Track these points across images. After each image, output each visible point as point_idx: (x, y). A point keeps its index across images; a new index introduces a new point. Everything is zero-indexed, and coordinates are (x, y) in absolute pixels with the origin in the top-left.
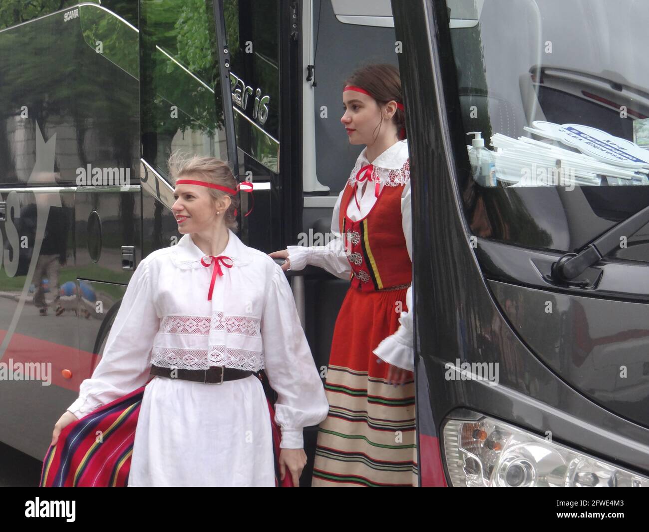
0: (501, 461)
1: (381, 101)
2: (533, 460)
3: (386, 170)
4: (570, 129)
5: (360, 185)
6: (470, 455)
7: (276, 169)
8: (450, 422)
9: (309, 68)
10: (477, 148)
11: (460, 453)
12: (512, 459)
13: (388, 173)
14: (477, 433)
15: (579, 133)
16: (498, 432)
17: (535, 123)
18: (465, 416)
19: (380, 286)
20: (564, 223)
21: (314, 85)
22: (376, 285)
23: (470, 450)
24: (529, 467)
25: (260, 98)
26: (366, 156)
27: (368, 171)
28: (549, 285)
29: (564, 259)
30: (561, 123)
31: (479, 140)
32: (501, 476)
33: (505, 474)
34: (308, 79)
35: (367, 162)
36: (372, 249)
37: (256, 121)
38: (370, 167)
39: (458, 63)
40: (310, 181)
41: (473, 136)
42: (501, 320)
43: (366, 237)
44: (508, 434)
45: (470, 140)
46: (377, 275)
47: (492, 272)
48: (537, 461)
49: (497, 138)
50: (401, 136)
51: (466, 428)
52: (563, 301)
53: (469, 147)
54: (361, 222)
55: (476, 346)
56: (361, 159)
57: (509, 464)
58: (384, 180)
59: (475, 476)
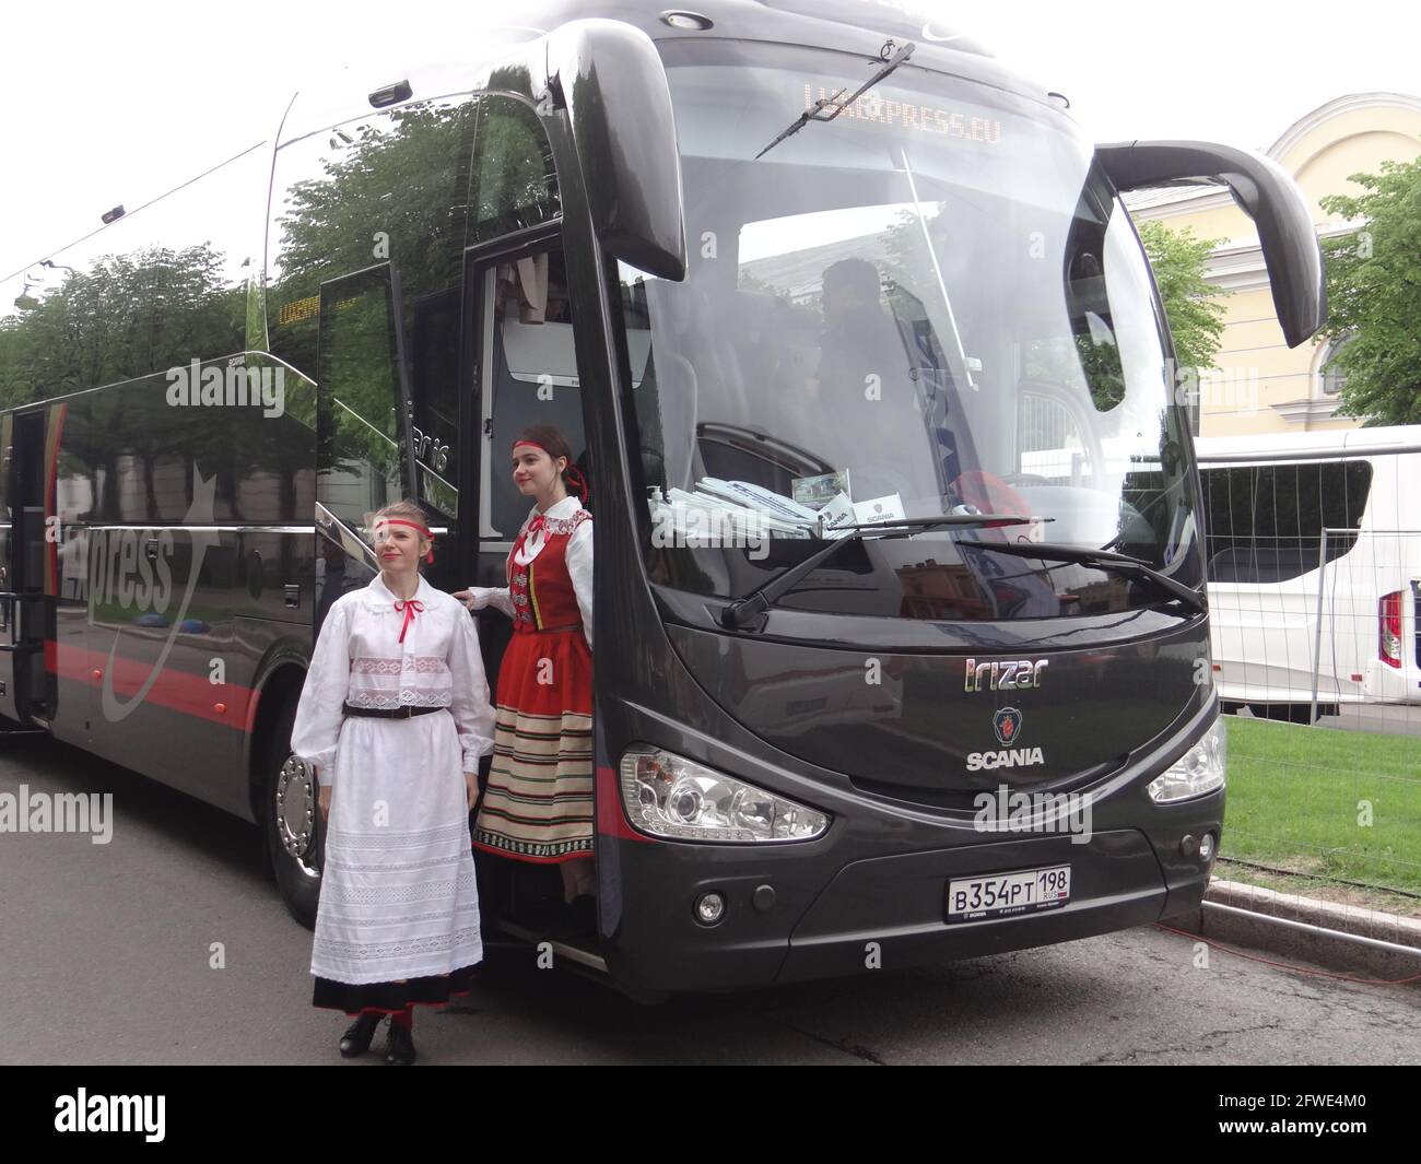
0: (673, 791)
1: (554, 456)
2: (702, 791)
3: (556, 520)
4: (736, 486)
5: (531, 535)
6: (645, 786)
7: (455, 515)
8: (628, 755)
9: (488, 421)
10: (656, 501)
11: (636, 784)
12: (682, 790)
13: (557, 523)
14: (651, 766)
15: (745, 490)
16: (670, 765)
17: (704, 479)
18: (642, 750)
19: (540, 627)
20: (727, 574)
21: (492, 437)
22: (537, 626)
23: (645, 781)
24: (698, 797)
25: (439, 447)
26: (538, 508)
27: (540, 522)
28: (720, 629)
29: (735, 605)
30: (727, 481)
31: (658, 494)
32: (674, 806)
33: (677, 804)
34: (487, 432)
35: (539, 514)
36: (536, 591)
37: (435, 469)
38: (542, 518)
39: (640, 422)
40: (486, 528)
41: (653, 490)
42: (674, 658)
43: (531, 580)
44: (680, 767)
45: (650, 494)
46: (538, 616)
47: (668, 615)
48: (705, 791)
49: (673, 492)
50: (571, 491)
51: (641, 761)
52: (724, 642)
53: (649, 500)
54: (528, 566)
55: (650, 683)
56: (533, 512)
57: (680, 795)
58: (553, 529)
59: (649, 806)
